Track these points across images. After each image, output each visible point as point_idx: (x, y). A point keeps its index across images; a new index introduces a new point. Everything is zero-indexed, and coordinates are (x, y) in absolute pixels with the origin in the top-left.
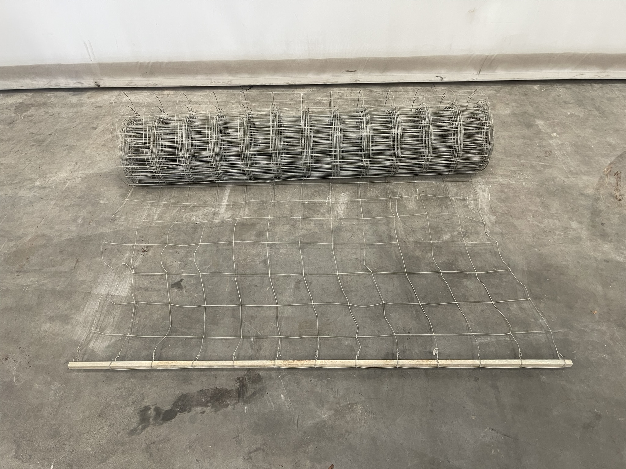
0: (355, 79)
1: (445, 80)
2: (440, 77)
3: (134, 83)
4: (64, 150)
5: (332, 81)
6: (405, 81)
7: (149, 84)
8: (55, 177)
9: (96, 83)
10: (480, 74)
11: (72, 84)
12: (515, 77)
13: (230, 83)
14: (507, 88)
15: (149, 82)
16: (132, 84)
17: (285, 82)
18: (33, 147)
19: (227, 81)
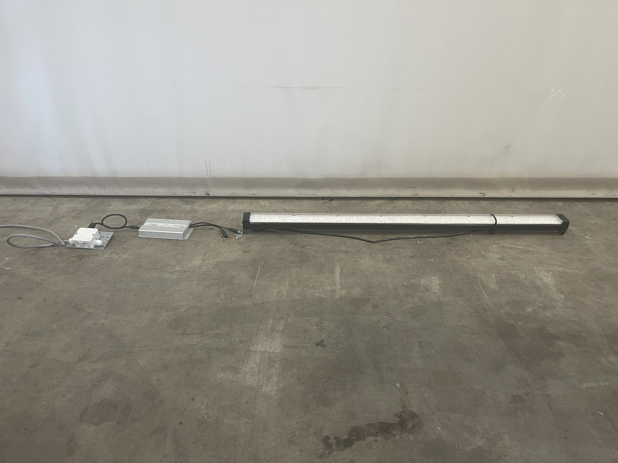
0: (416, 194)
1: (487, 196)
2: (483, 194)
3: (237, 193)
5: (397, 195)
6: (454, 196)
8: (191, 264)
9: (206, 193)
10: (514, 192)
11: (187, 193)
13: (315, 195)
15: (250, 193)
16: (236, 194)
17: (359, 195)
19: (313, 193)
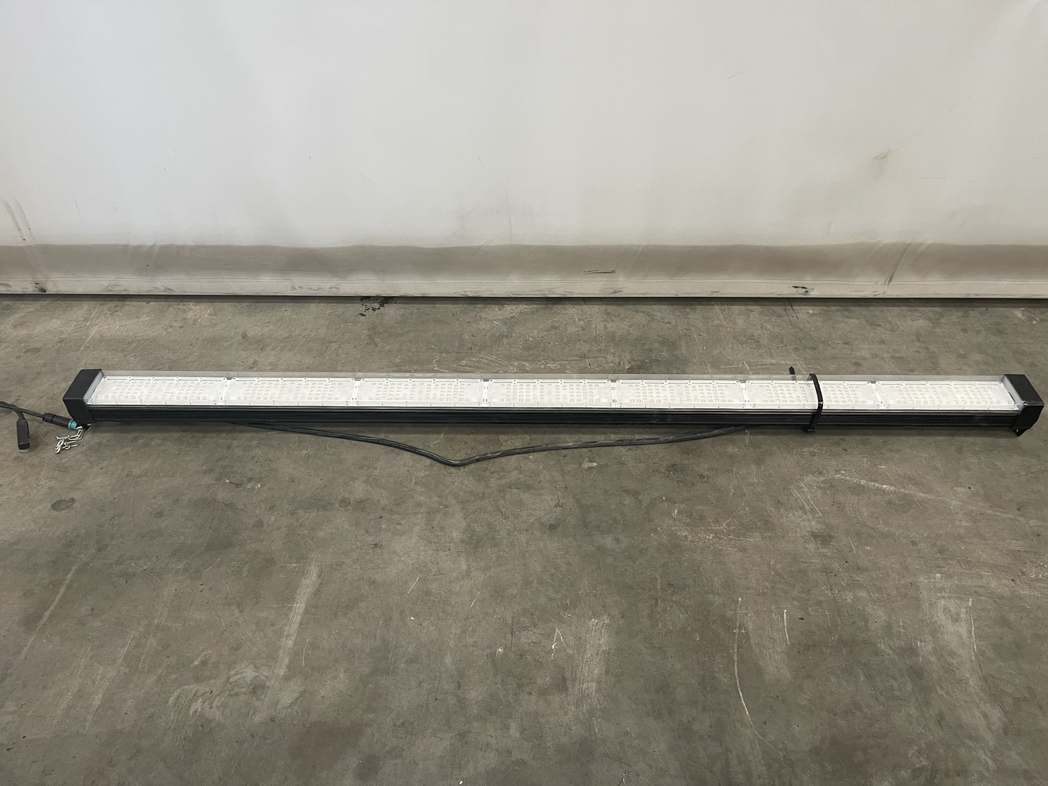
0: (612, 288)
1: (814, 294)
2: (803, 288)
5: (562, 293)
6: (724, 293)
9: (37, 286)
10: (892, 283)
12: (970, 292)
13: (334, 290)
14: (954, 315)
17: (457, 291)
19: (328, 286)
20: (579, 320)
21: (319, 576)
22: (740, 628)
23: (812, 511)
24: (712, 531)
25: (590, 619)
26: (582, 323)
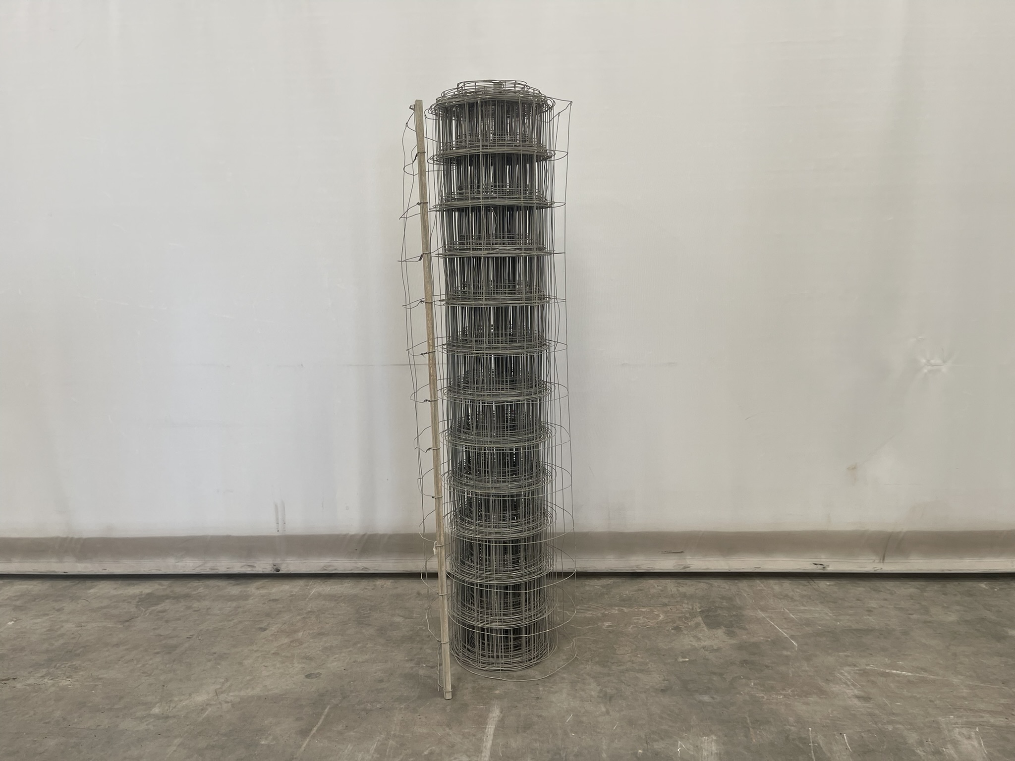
1: (829, 570)
2: (821, 565)
3: (334, 566)
4: (210, 661)
5: (647, 568)
6: (763, 569)
7: (357, 568)
8: (188, 701)
9: (275, 567)
11: (238, 567)
12: (943, 568)
14: (936, 586)
15: (358, 566)
16: (331, 568)
18: (158, 656)
20: (658, 586)
21: (501, 712)
22: (813, 742)
23: (853, 685)
24: (781, 694)
25: (702, 737)
26: (660, 588)
